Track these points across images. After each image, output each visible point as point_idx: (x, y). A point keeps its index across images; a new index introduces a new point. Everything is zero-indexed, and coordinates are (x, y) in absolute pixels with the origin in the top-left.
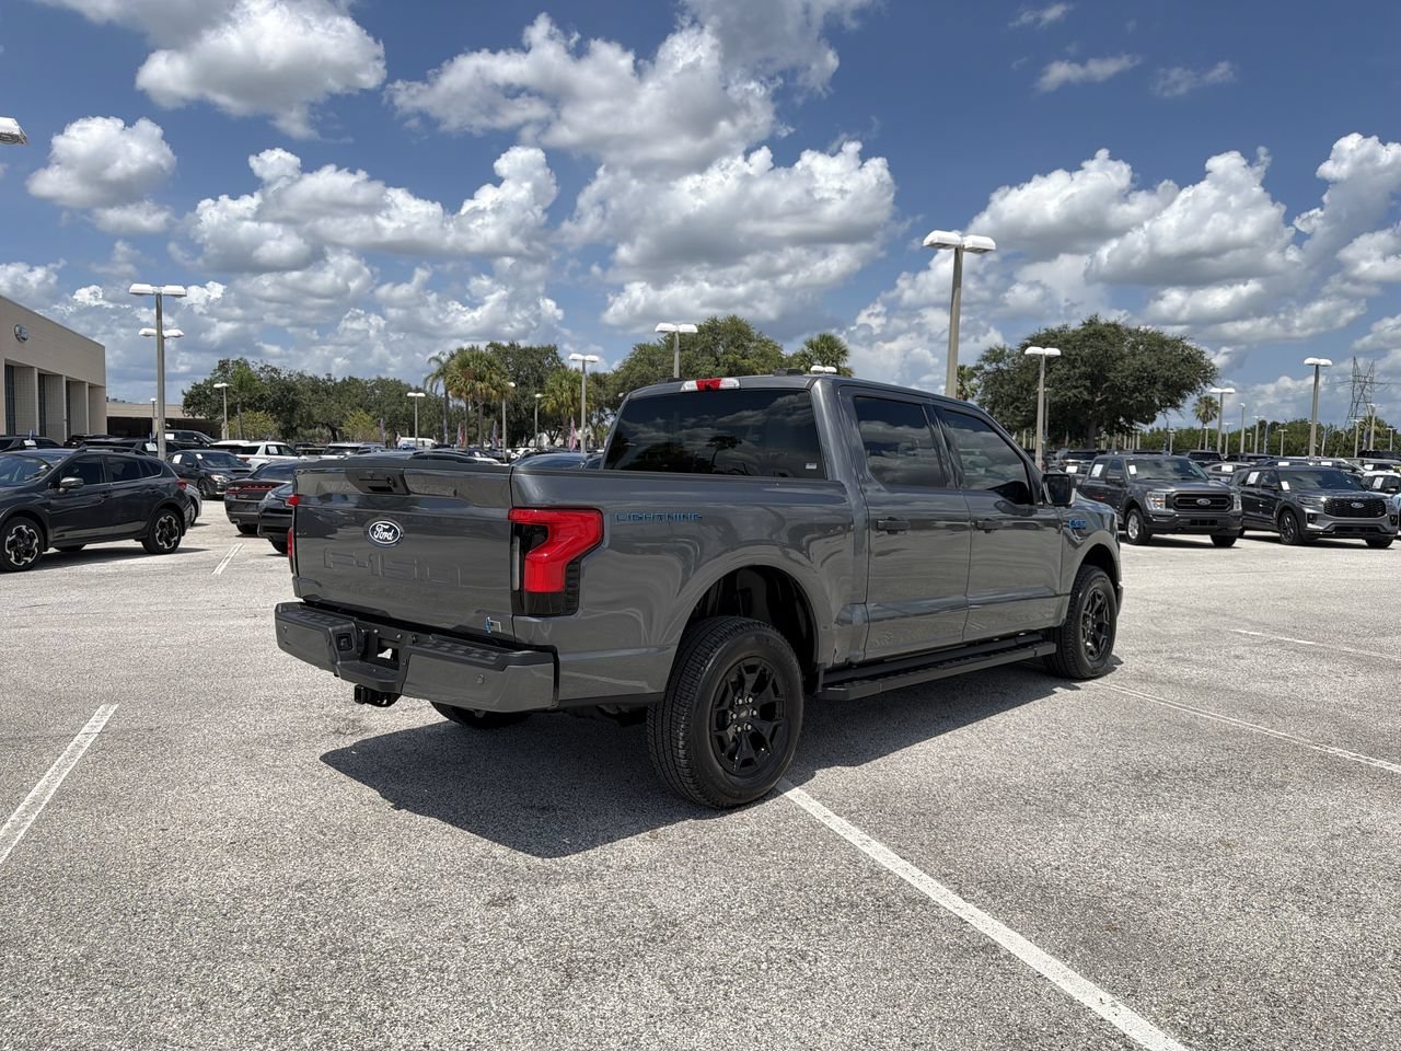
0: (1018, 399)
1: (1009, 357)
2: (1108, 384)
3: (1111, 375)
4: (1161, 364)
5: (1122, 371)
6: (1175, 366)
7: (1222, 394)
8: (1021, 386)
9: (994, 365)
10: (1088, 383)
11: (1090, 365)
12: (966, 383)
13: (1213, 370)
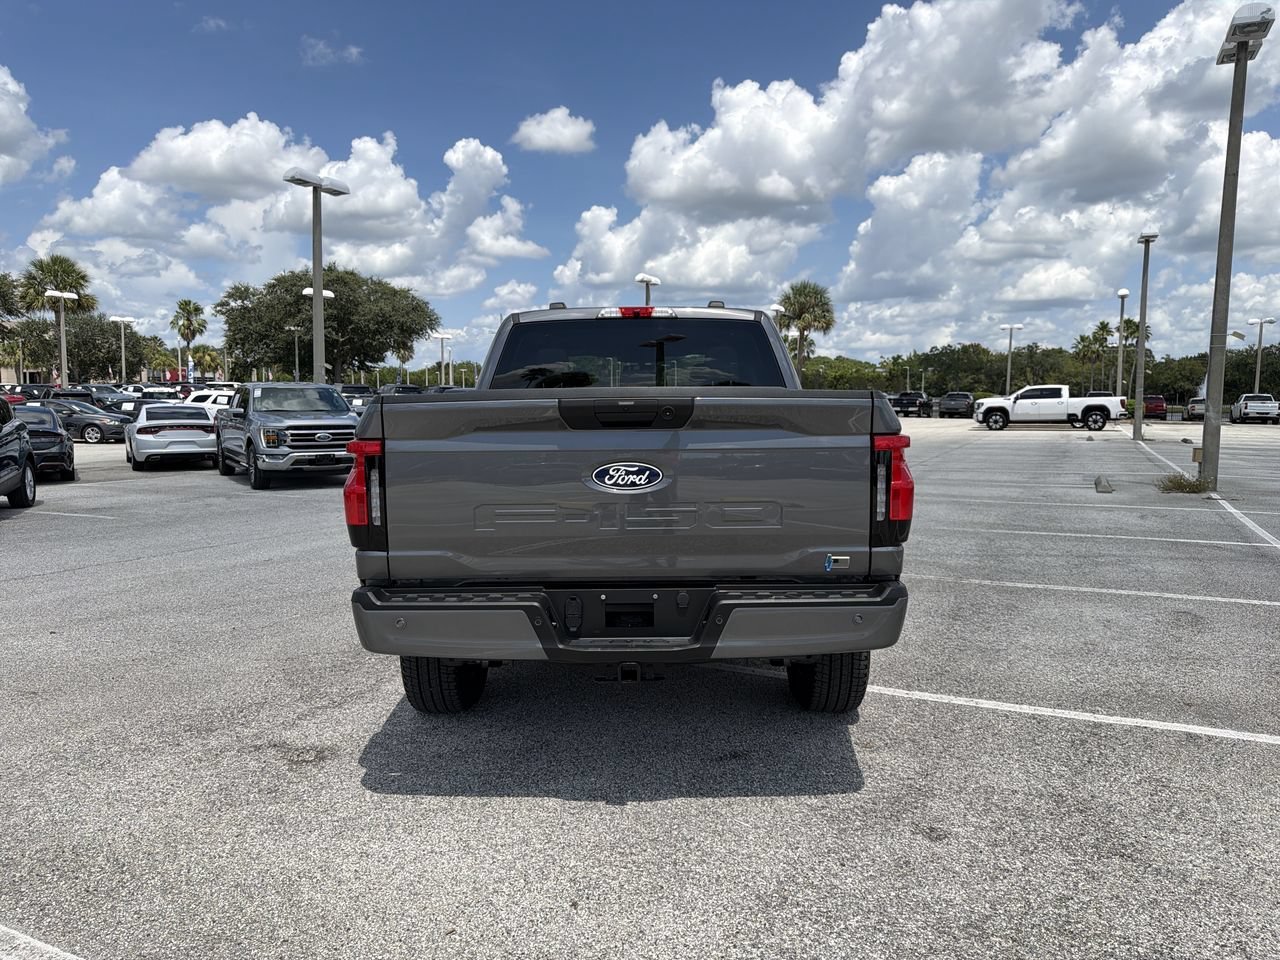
0: (267, 336)
1: (254, 296)
2: (353, 326)
3: (355, 318)
4: (396, 311)
5: (364, 315)
6: (407, 313)
7: (442, 339)
8: (269, 324)
9: (239, 302)
10: (335, 324)
11: (336, 308)
12: (193, 319)
13: (437, 318)
